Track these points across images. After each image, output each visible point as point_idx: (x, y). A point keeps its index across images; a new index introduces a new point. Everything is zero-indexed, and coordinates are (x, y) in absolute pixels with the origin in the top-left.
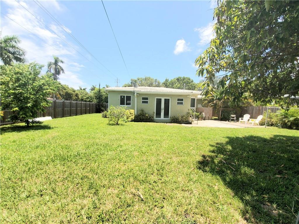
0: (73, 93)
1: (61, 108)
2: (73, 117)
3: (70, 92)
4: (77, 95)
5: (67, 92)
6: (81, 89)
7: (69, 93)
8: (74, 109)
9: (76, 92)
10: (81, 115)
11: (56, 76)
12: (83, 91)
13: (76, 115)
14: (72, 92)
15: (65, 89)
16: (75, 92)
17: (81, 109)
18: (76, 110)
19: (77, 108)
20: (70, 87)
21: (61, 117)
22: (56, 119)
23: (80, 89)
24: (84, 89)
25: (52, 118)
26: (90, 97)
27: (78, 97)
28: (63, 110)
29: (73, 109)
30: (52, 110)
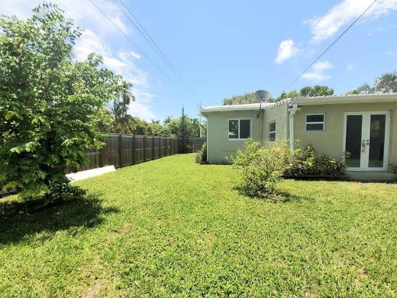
0: (146, 127)
1: (130, 149)
2: (148, 162)
3: (142, 125)
4: (149, 130)
5: (138, 126)
6: (154, 122)
7: (140, 128)
8: (150, 148)
9: (149, 126)
10: (160, 158)
11: (125, 106)
12: (156, 125)
13: (153, 160)
14: (144, 126)
15: (136, 123)
16: (147, 125)
17: (160, 148)
18: (153, 150)
19: (153, 146)
20: (141, 119)
21: (131, 165)
22: (123, 168)
23: (152, 122)
24: (157, 122)
25: (116, 168)
26: (165, 131)
27: (151, 132)
28: (133, 151)
29: (148, 149)
30: (114, 153)
